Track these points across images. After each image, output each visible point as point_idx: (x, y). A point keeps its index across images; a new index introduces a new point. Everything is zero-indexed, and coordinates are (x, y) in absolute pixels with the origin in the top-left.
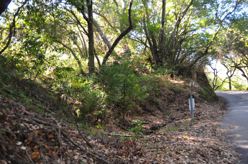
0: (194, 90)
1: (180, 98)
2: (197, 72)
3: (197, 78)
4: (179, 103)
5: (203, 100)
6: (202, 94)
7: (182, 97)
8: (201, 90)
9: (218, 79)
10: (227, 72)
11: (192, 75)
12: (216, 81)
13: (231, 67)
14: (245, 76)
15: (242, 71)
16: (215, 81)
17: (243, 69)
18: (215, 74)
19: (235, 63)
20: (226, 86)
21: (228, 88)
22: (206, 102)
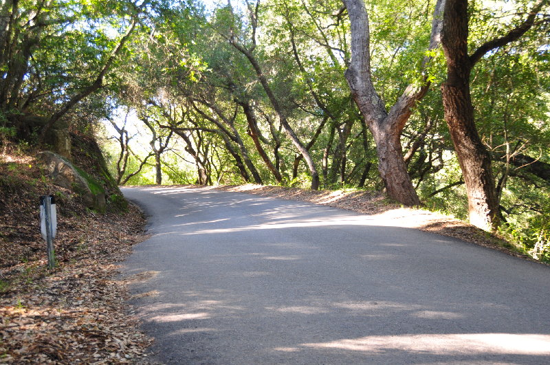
0: (63, 183)
1: (20, 204)
2: (72, 135)
3: (72, 150)
4: (16, 218)
5: (87, 209)
6: (85, 193)
7: (26, 203)
8: (80, 181)
9: (131, 156)
10: (152, 140)
11: (58, 141)
12: (126, 161)
13: (162, 127)
14: (191, 151)
15: (186, 139)
16: (123, 160)
17: (187, 133)
18: (124, 143)
19: (170, 119)
20: (149, 174)
21: (154, 181)
22: (94, 213)
